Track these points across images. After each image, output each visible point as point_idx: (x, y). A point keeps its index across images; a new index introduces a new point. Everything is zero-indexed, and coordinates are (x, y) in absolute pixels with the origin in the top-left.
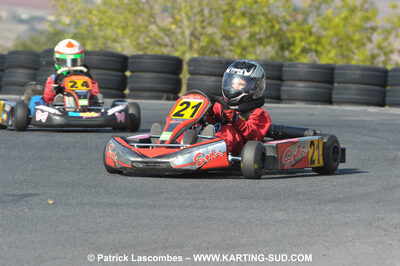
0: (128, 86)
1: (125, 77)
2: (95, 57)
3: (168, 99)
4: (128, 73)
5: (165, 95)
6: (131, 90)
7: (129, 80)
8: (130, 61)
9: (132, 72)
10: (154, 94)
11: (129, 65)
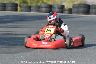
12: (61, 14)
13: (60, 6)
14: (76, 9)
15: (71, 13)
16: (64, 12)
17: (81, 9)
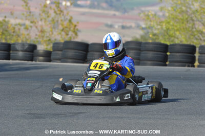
0: (169, 60)
1: (167, 55)
2: (151, 45)
3: (189, 66)
4: (168, 54)
5: (187, 64)
6: (170, 62)
7: (169, 57)
8: (169, 47)
9: (170, 52)
10: (181, 64)
11: (169, 49)
12: (30, 62)
13: (27, 47)
14: (60, 52)
15: (50, 61)
16: (35, 58)
17: (71, 53)
